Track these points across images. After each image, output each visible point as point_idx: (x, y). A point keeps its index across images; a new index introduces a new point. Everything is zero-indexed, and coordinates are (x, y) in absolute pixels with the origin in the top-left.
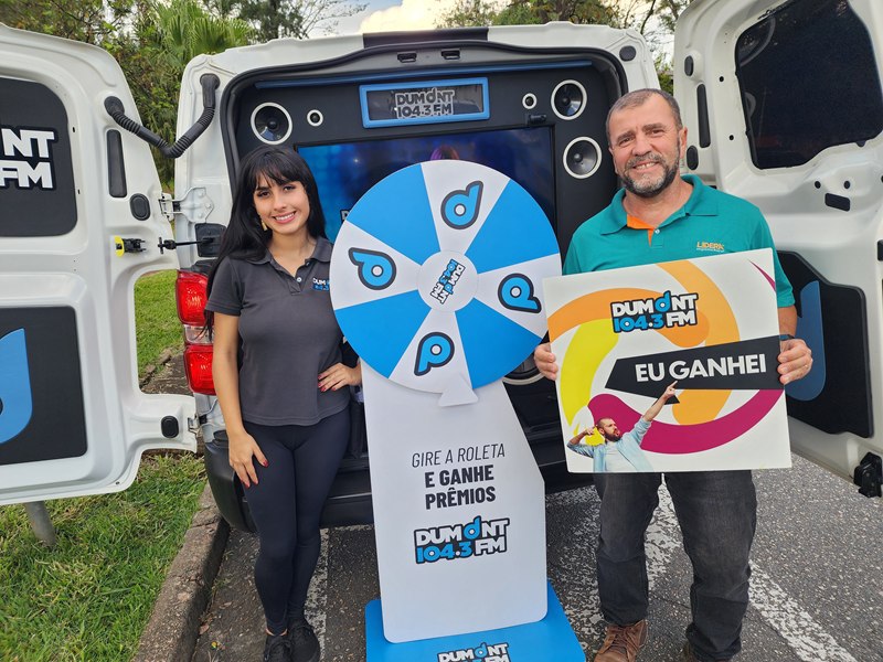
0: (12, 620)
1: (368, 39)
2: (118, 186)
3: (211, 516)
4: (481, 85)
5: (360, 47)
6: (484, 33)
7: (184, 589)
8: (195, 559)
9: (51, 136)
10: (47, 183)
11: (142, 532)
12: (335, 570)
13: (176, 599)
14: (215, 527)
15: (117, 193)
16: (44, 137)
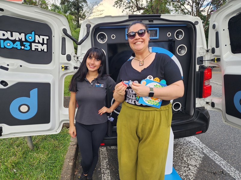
0: (25, 168)
1: (130, 16)
2: (63, 52)
3: (74, 143)
4: (157, 30)
5: (127, 18)
6: (160, 16)
7: (70, 162)
8: (72, 154)
9: (48, 38)
10: (45, 50)
11: (56, 147)
12: (110, 159)
13: (69, 165)
14: (76, 146)
15: (63, 54)
16: (46, 38)
